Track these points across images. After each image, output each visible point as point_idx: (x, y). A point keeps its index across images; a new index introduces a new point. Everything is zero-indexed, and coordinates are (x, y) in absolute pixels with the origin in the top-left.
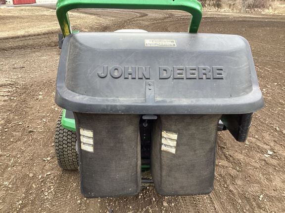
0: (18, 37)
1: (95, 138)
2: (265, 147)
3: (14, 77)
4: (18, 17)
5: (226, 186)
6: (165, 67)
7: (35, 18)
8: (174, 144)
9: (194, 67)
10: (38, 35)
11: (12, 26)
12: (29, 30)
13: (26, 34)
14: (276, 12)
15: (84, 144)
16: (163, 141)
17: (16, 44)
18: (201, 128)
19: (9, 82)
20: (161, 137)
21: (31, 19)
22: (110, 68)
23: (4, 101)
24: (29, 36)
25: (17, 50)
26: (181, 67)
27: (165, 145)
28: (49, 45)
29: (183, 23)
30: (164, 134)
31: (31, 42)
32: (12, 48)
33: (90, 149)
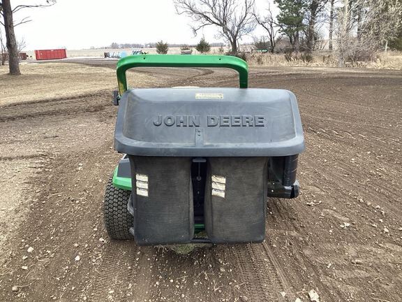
0: (47, 101)
1: (149, 182)
2: (343, 218)
3: (45, 147)
4: (44, 76)
5: (291, 254)
6: (213, 116)
7: (66, 77)
8: (223, 187)
9: (238, 116)
10: (72, 98)
11: (39, 87)
12: (60, 92)
13: (57, 97)
14: (386, 66)
15: (139, 188)
16: (213, 186)
17: (45, 109)
18: (247, 171)
19: (40, 153)
20: (211, 182)
21: (61, 78)
22: (164, 117)
23: (37, 173)
24: (61, 99)
25: (46, 117)
26: (227, 116)
27: (215, 190)
28: (87, 111)
29: (259, 81)
30: (214, 178)
31: (63, 107)
32: (40, 114)
33: (145, 194)
